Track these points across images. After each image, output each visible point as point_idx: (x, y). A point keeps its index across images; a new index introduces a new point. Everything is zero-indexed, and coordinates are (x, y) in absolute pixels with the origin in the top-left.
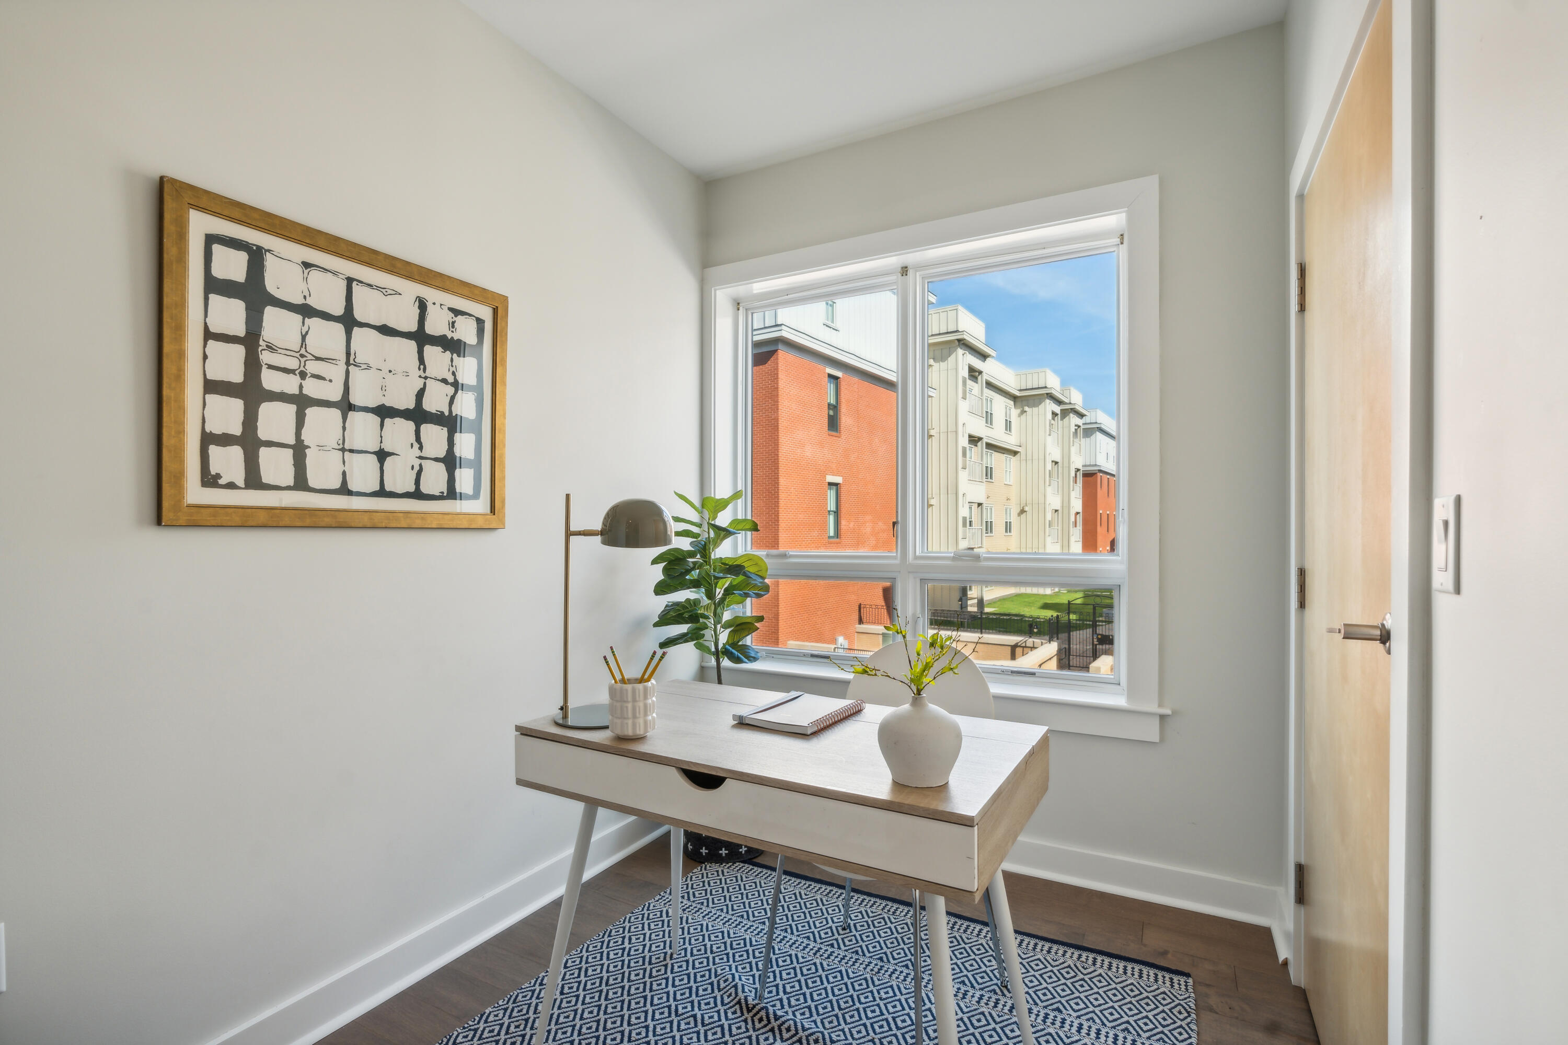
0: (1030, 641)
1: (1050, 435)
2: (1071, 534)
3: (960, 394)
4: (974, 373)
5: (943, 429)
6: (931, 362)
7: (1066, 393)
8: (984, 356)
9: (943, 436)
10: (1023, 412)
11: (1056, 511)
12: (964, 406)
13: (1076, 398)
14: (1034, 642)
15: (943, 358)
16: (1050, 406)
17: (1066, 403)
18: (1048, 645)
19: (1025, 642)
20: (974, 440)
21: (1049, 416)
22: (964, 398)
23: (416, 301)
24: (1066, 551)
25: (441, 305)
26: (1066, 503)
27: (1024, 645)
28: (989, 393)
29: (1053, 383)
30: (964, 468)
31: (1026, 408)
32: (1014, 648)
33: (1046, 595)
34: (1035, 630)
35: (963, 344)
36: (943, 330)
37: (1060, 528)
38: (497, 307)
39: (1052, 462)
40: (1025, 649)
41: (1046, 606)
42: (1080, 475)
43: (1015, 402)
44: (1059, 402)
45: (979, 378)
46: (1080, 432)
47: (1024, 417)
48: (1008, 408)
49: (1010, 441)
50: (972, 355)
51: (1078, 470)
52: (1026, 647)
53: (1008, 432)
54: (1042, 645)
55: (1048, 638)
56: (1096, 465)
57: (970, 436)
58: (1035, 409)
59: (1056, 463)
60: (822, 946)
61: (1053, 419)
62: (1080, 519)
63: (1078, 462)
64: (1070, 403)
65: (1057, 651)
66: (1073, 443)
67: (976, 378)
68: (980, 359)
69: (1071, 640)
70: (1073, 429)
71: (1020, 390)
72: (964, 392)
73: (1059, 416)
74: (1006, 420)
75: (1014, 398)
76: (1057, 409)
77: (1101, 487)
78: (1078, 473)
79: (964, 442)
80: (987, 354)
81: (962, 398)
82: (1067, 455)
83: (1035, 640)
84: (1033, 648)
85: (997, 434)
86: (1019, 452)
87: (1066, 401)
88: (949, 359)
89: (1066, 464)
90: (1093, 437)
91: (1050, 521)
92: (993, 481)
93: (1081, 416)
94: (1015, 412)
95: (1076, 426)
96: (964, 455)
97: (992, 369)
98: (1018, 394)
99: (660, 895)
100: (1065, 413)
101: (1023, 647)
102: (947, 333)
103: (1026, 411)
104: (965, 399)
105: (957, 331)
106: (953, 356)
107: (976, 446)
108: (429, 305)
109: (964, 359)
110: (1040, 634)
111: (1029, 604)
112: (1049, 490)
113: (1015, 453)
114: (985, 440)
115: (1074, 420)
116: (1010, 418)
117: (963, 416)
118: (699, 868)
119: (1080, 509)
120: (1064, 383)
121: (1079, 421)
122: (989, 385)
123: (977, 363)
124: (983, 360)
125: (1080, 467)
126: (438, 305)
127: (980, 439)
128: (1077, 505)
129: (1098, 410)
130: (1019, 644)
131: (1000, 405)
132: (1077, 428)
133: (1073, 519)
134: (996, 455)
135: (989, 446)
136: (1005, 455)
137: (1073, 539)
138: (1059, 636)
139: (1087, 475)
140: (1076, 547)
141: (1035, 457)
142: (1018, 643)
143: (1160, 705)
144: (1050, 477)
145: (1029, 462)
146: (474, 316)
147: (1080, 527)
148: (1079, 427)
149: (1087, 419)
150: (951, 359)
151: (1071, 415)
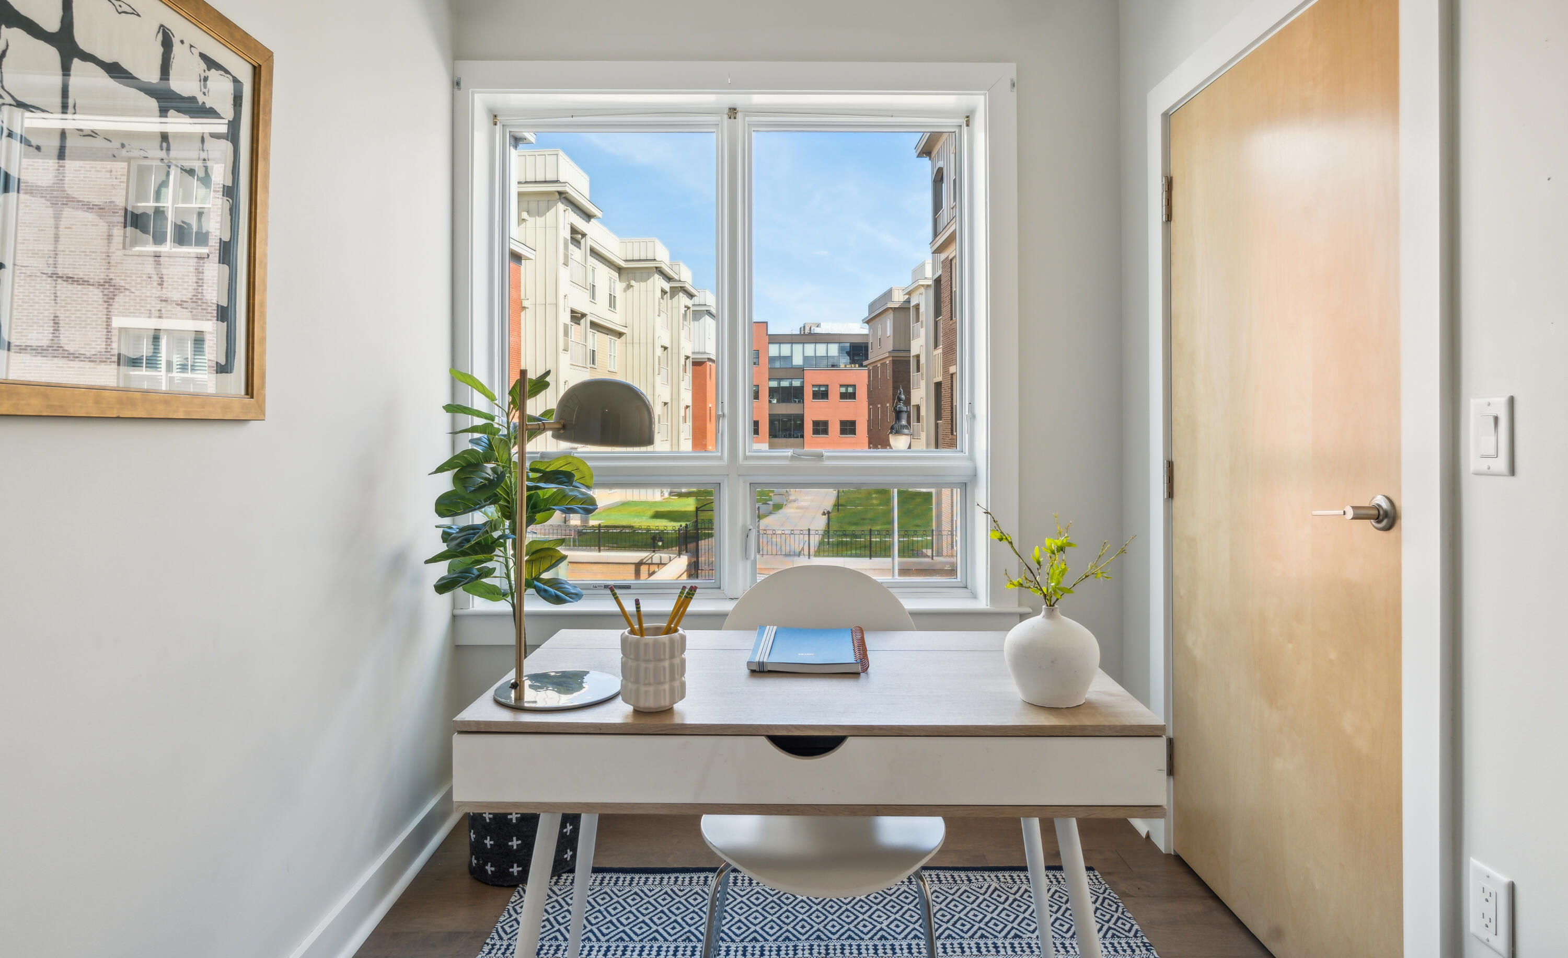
0: (657, 557)
1: (659, 316)
2: (681, 430)
3: (561, 260)
4: (576, 236)
5: (540, 299)
6: (525, 215)
7: (676, 268)
8: (588, 216)
9: (540, 309)
10: (629, 287)
11: (666, 404)
12: (564, 274)
13: (685, 275)
14: (661, 557)
15: (540, 213)
16: (659, 283)
17: (675, 281)
18: (677, 559)
19: (652, 557)
20: (577, 317)
21: (659, 293)
22: (566, 264)
23: (159, 32)
24: (675, 449)
25: (191, 46)
26: (676, 394)
27: (649, 561)
28: (592, 261)
29: (663, 256)
30: (566, 350)
31: (633, 283)
32: (638, 565)
33: (656, 502)
34: (660, 544)
35: (563, 196)
36: (540, 178)
37: (669, 424)
38: (260, 66)
39: (662, 347)
40: (651, 566)
41: (658, 515)
42: (689, 363)
43: (619, 274)
44: (669, 279)
45: (583, 241)
46: (689, 313)
47: (630, 292)
48: (612, 280)
49: (614, 320)
50: (575, 213)
51: (687, 358)
52: (652, 564)
53: (612, 309)
54: (670, 561)
55: (677, 552)
56: (705, 353)
57: (573, 311)
58: (643, 284)
59: (665, 348)
60: (643, 943)
61: (662, 298)
62: (689, 412)
63: (687, 349)
64: (680, 281)
65: (688, 566)
66: (683, 327)
67: (579, 243)
68: (583, 219)
69: (700, 551)
70: (683, 310)
71: (626, 261)
72: (566, 257)
73: (669, 294)
74: (610, 295)
75: (619, 270)
76: (667, 286)
77: (710, 378)
78: (688, 361)
79: (565, 318)
80: (591, 214)
81: (564, 264)
82: (676, 340)
83: (663, 555)
84: (661, 564)
85: (599, 311)
86: (625, 333)
87: (676, 277)
88: (548, 214)
89: (675, 351)
90: (702, 321)
91: (659, 416)
92: (596, 367)
93: (691, 296)
94: (619, 286)
95: (685, 307)
96: (566, 334)
97: (595, 232)
98: (623, 264)
99: (488, 944)
100: (675, 291)
101: (649, 564)
102: (545, 182)
103: (632, 286)
104: (567, 266)
105: (557, 181)
106: (553, 211)
107: (579, 324)
108: (176, 41)
109: (566, 217)
110: (667, 546)
111: (638, 515)
112: (658, 379)
113: (620, 335)
114: (589, 318)
115: (683, 300)
116: (614, 293)
117: (565, 287)
118: (516, 894)
119: (690, 403)
120: (673, 257)
121: (689, 302)
122: (593, 252)
123: (581, 224)
124: (587, 220)
125: (690, 354)
126: (187, 45)
127: (584, 315)
128: (687, 397)
129: (706, 290)
130: (644, 561)
131: (603, 275)
132: (686, 309)
133: (682, 413)
134: (599, 335)
135: (593, 325)
136: (609, 336)
137: (682, 436)
138: (689, 546)
139: (697, 364)
140: (686, 445)
141: (643, 340)
142: (642, 560)
143: (1020, 605)
144: (659, 364)
145: (636, 347)
146: (231, 75)
147: (689, 423)
148: (688, 308)
149: (696, 300)
150: (550, 214)
151: (681, 294)
